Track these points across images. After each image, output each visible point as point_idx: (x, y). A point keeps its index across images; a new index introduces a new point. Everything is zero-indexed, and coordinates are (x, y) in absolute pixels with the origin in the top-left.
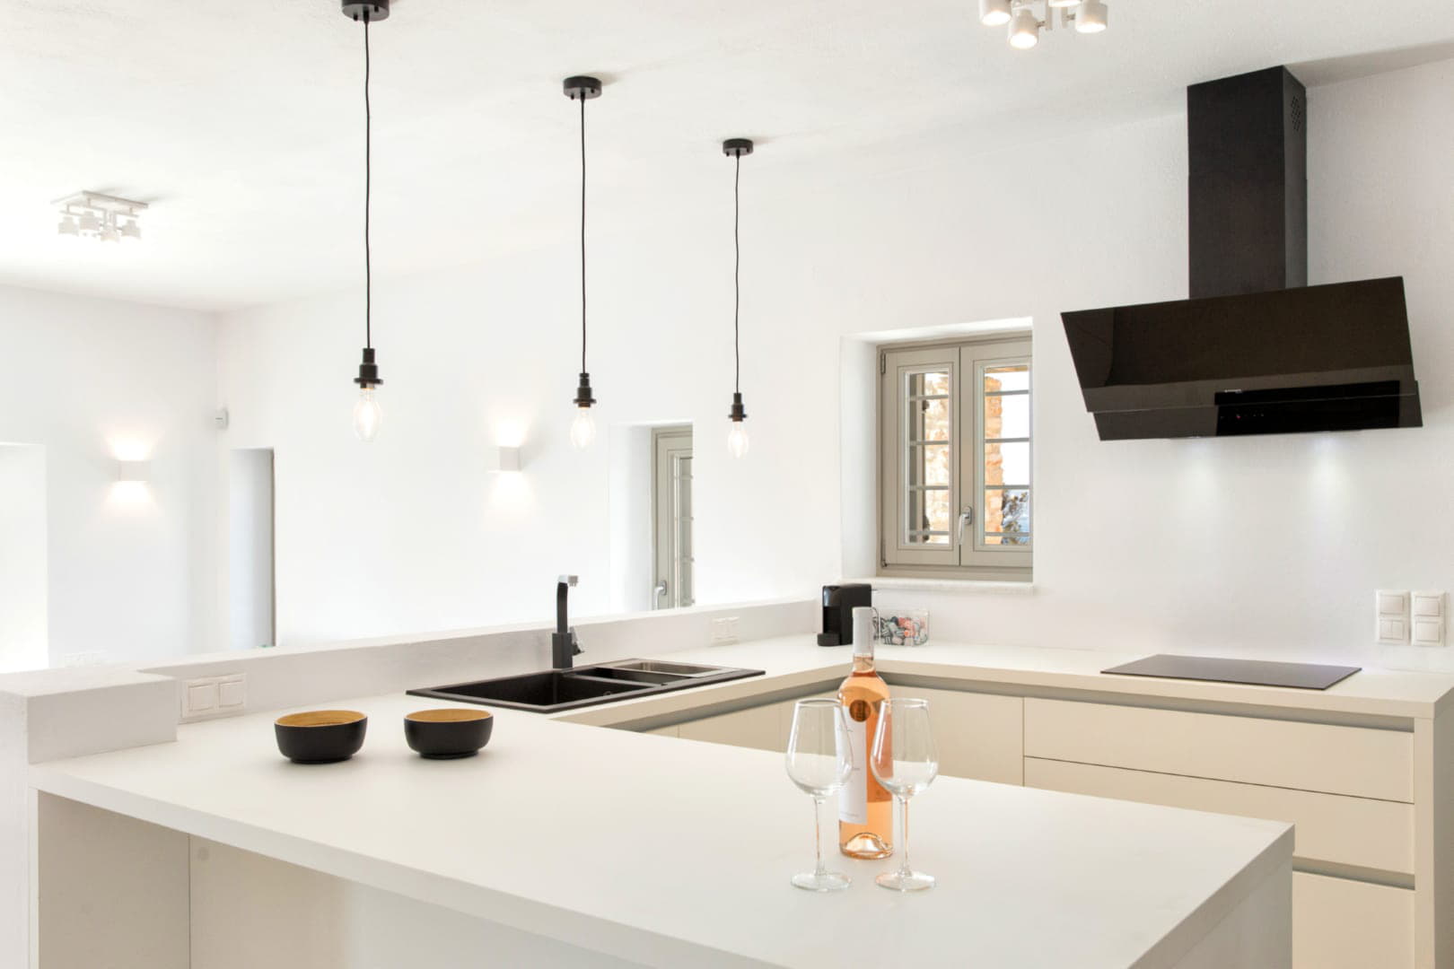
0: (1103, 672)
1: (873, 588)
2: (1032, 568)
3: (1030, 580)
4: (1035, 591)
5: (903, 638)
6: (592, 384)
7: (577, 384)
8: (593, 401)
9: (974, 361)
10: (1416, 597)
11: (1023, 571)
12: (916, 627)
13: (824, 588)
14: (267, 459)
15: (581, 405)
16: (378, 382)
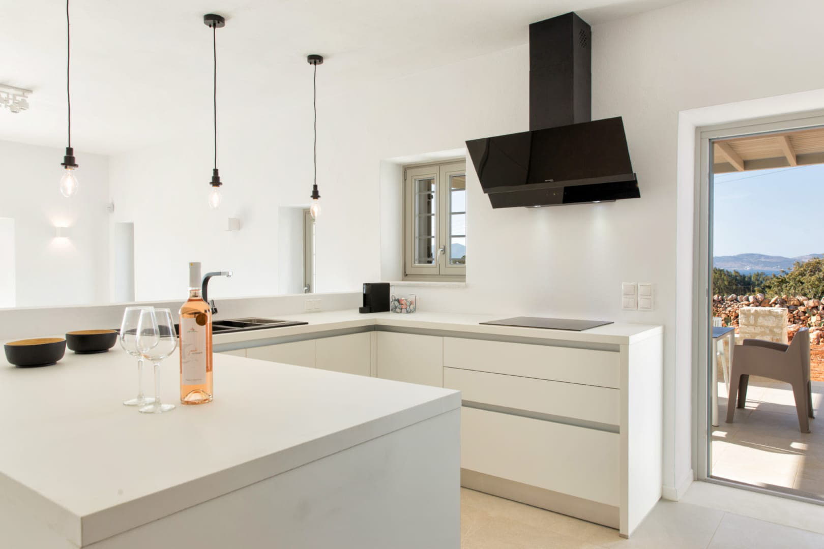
0: (480, 324)
1: (391, 285)
2: (465, 275)
3: (465, 281)
4: (466, 286)
5: (401, 309)
6: (220, 175)
7: (212, 174)
8: (221, 184)
9: (446, 173)
10: (641, 285)
11: (462, 277)
12: (408, 304)
13: (364, 284)
14: (131, 226)
15: (214, 185)
16: (76, 165)
